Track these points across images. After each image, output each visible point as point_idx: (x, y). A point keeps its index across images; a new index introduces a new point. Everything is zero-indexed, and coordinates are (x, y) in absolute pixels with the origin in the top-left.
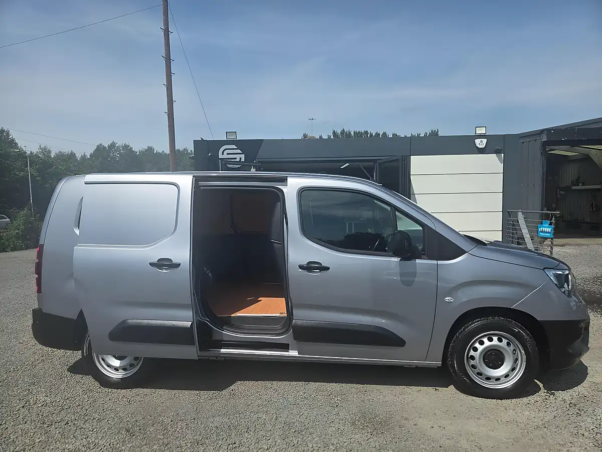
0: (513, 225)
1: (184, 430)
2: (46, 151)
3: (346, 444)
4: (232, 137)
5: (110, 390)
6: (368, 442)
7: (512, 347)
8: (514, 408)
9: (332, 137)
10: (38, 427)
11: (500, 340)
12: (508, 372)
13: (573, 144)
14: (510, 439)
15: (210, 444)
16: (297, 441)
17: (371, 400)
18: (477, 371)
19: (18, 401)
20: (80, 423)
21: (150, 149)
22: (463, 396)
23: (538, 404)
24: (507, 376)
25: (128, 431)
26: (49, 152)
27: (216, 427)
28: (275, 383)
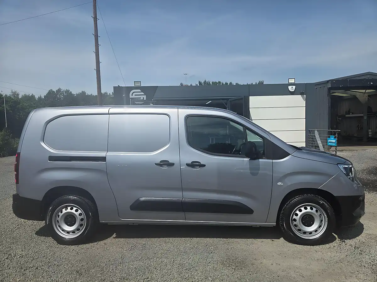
0: (312, 138)
1: (114, 270)
2: (15, 94)
3: (219, 276)
4: (138, 85)
5: (64, 246)
6: (233, 274)
7: (319, 213)
8: (322, 251)
9: (198, 85)
10: (18, 271)
11: (312, 209)
12: (317, 229)
13: (346, 89)
14: (320, 270)
15: (132, 279)
16: (188, 276)
17: (233, 248)
18: (298, 228)
19: (3, 255)
20: (46, 268)
21: (83, 93)
22: (290, 244)
23: (336, 248)
24: (316, 231)
25: (77, 272)
26: (18, 95)
27: (135, 268)
28: (171, 239)
